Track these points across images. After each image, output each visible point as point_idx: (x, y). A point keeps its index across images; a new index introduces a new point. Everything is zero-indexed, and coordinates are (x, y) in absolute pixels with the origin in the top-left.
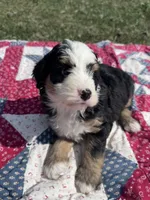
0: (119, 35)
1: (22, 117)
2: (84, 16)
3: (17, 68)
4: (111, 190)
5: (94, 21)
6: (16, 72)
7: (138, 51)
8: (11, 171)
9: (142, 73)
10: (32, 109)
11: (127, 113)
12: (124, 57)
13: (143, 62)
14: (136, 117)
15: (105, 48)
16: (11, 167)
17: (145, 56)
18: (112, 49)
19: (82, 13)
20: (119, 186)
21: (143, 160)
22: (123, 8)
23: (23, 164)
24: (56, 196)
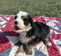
0: (47, 14)
2: (36, 9)
5: (39, 10)
7: (54, 19)
8: (5, 53)
9: (54, 26)
11: (47, 39)
12: (48, 21)
13: (55, 23)
14: (50, 41)
16: (5, 52)
19: (35, 8)
22: (50, 6)
23: (9, 52)
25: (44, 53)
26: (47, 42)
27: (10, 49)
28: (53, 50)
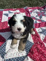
1: (4, 33)
3: (1, 18)
4: (27, 50)
6: (1, 20)
7: (36, 9)
9: (36, 16)
10: (6, 31)
13: (37, 12)
15: (26, 9)
16: (2, 47)
17: (38, 11)
18: (28, 9)
20: (29, 50)
21: (35, 42)
23: (5, 46)
24: (14, 53)
25: (30, 41)
26: (32, 32)
27: (6, 44)
28: (36, 37)
